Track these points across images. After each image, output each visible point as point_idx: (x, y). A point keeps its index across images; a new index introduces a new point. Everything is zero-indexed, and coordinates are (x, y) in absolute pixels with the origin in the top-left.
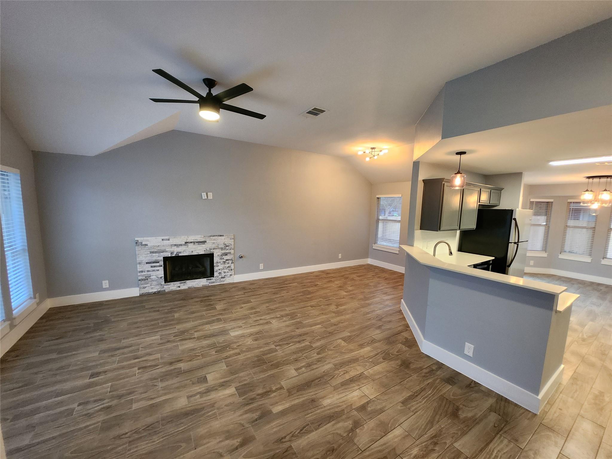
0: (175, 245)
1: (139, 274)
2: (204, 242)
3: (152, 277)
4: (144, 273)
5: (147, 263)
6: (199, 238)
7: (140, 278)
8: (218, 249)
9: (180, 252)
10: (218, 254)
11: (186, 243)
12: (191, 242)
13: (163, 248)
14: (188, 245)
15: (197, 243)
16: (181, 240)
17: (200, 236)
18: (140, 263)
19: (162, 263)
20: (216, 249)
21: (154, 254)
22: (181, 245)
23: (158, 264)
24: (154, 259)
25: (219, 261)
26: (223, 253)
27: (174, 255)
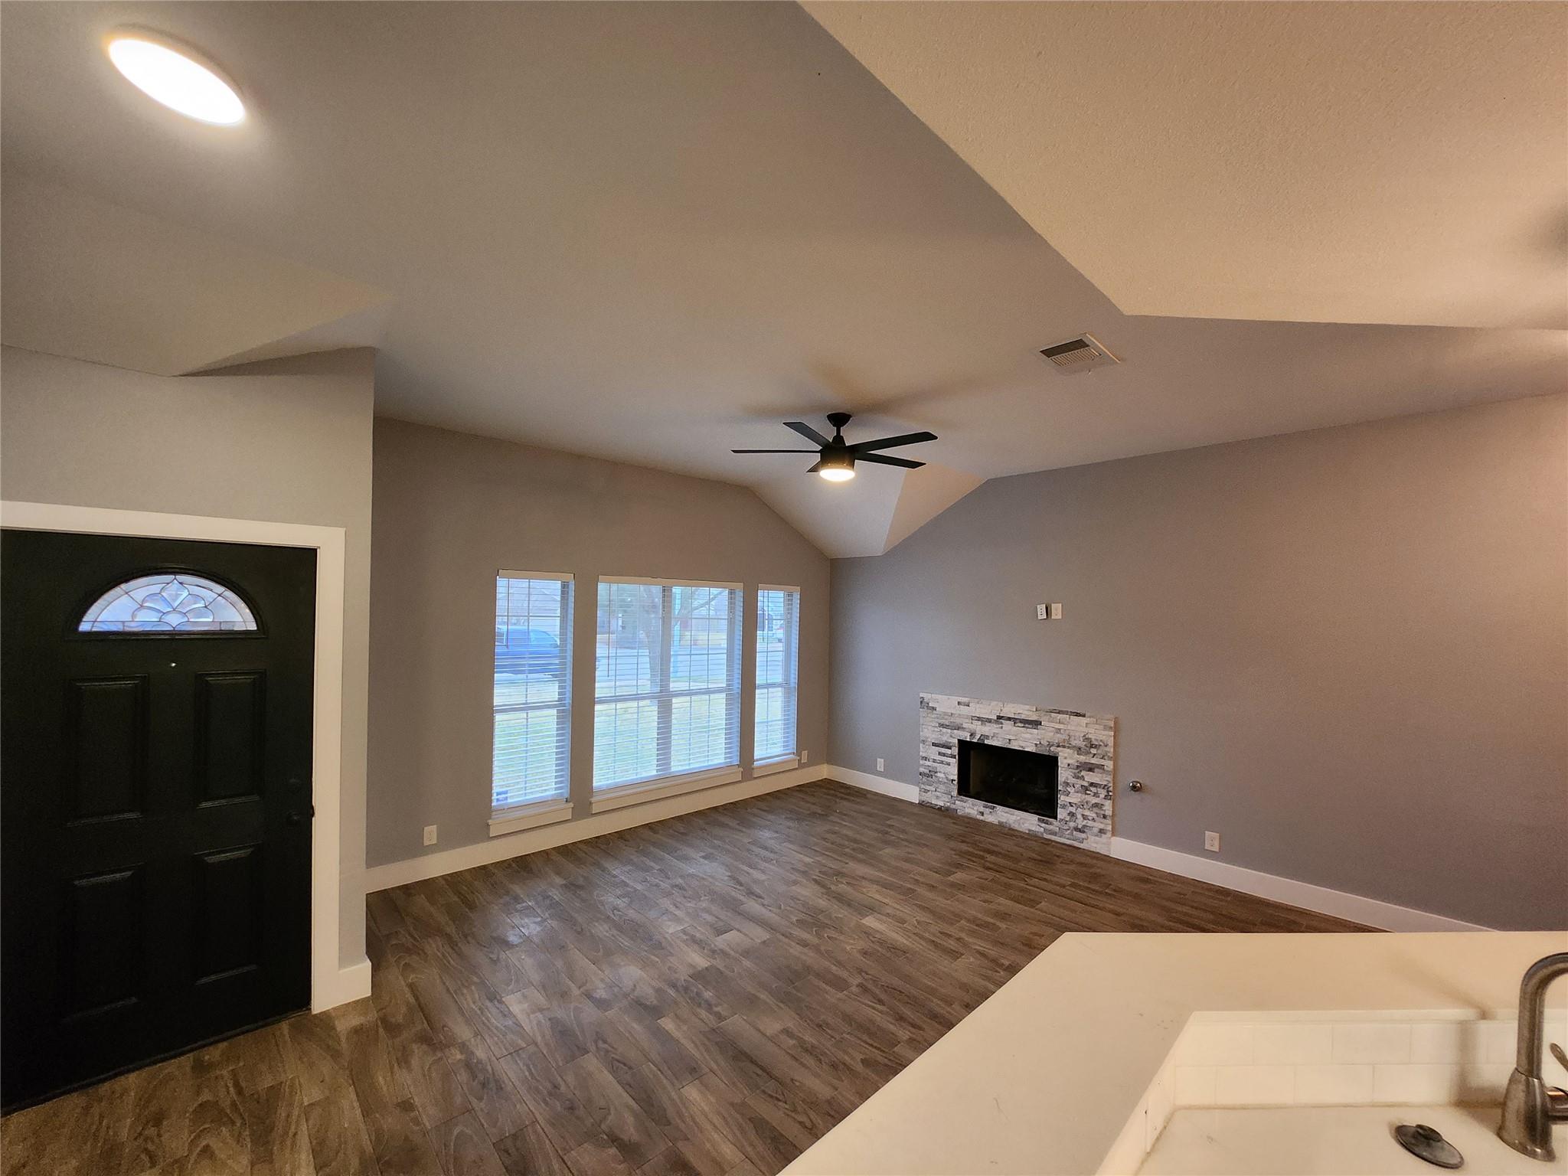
0: (979, 719)
1: (921, 762)
2: (1036, 724)
3: (938, 774)
4: (927, 763)
5: (934, 744)
6: (1026, 712)
7: (922, 770)
8: (1069, 747)
9: (987, 737)
10: (1070, 762)
11: (999, 717)
12: (1009, 719)
13: (958, 721)
14: (1002, 723)
15: (1021, 722)
16: (989, 710)
17: (1027, 707)
18: (924, 742)
19: (955, 751)
20: (1064, 747)
21: (944, 730)
22: (989, 721)
23: (949, 752)
24: (945, 739)
25: (1072, 780)
26: (1081, 763)
27: (975, 740)
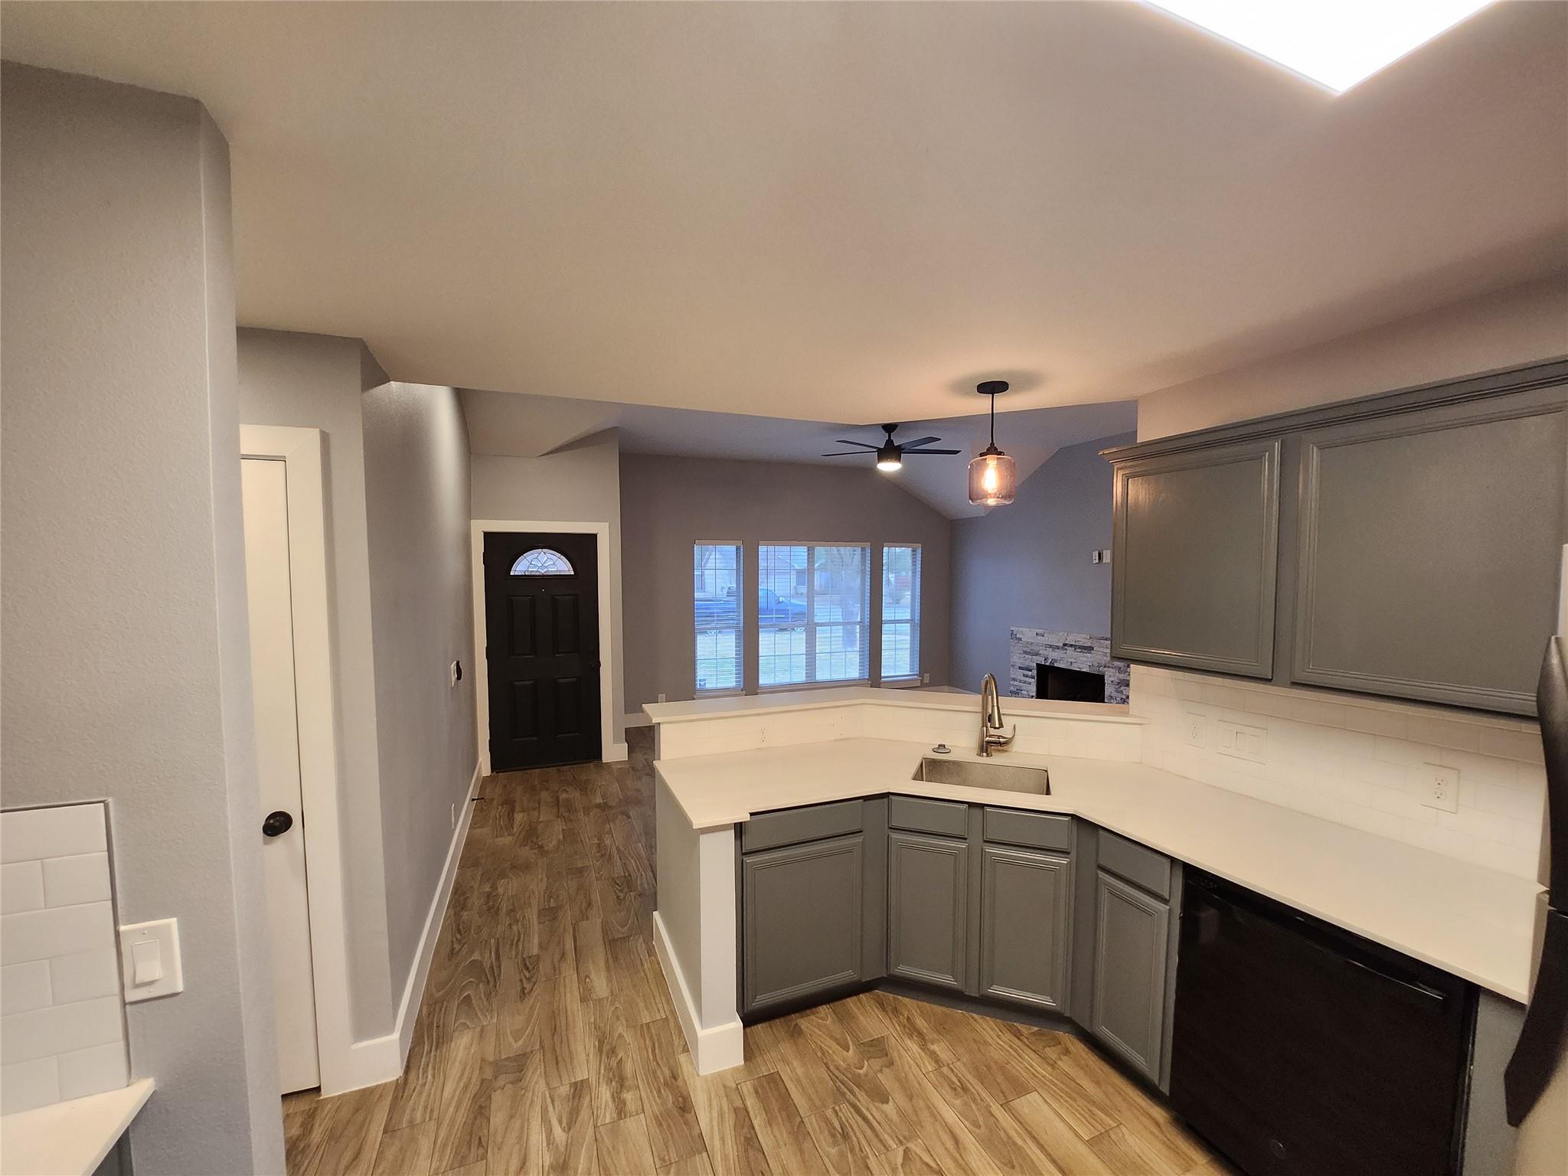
0: (1051, 646)
1: (1012, 682)
2: (1090, 649)
3: (1023, 692)
4: (1016, 683)
5: (1020, 668)
6: (1082, 639)
7: (1012, 688)
8: (1112, 668)
9: (1056, 661)
10: (1112, 679)
11: (1065, 645)
12: (1071, 646)
13: (1036, 649)
14: (1066, 649)
15: (1079, 648)
16: (1056, 640)
17: (1084, 636)
18: (1013, 666)
19: (1035, 672)
20: (1109, 667)
21: (1027, 656)
22: (1058, 648)
23: (1030, 673)
24: (1027, 663)
25: (1114, 694)
26: (1120, 680)
27: (1048, 664)
